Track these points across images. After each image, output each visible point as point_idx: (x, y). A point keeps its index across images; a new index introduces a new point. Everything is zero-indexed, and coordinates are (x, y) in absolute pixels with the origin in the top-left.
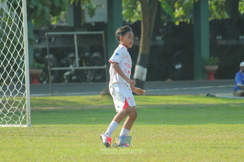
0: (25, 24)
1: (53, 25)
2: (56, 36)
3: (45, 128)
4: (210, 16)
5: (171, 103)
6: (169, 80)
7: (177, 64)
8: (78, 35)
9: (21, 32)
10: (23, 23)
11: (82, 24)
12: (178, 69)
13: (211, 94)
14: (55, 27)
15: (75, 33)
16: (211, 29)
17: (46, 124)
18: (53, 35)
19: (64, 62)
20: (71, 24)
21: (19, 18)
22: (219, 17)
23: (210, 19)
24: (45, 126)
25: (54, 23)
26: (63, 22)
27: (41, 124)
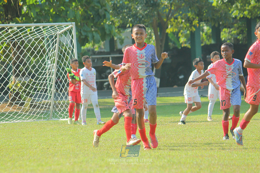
0: (75, 51)
1: (96, 51)
2: (98, 59)
3: (91, 120)
4: (202, 43)
5: (176, 102)
6: (175, 86)
7: (180, 75)
8: (112, 58)
9: (73, 56)
10: (74, 50)
11: (115, 50)
12: (181, 79)
13: (204, 95)
14: (97, 52)
15: (110, 56)
16: (202, 51)
17: (91, 118)
18: (96, 58)
19: (104, 76)
20: (107, 50)
21: (72, 46)
22: (208, 43)
23: (202, 45)
24: (91, 119)
25: (96, 50)
26: (102, 49)
27: (89, 118)
